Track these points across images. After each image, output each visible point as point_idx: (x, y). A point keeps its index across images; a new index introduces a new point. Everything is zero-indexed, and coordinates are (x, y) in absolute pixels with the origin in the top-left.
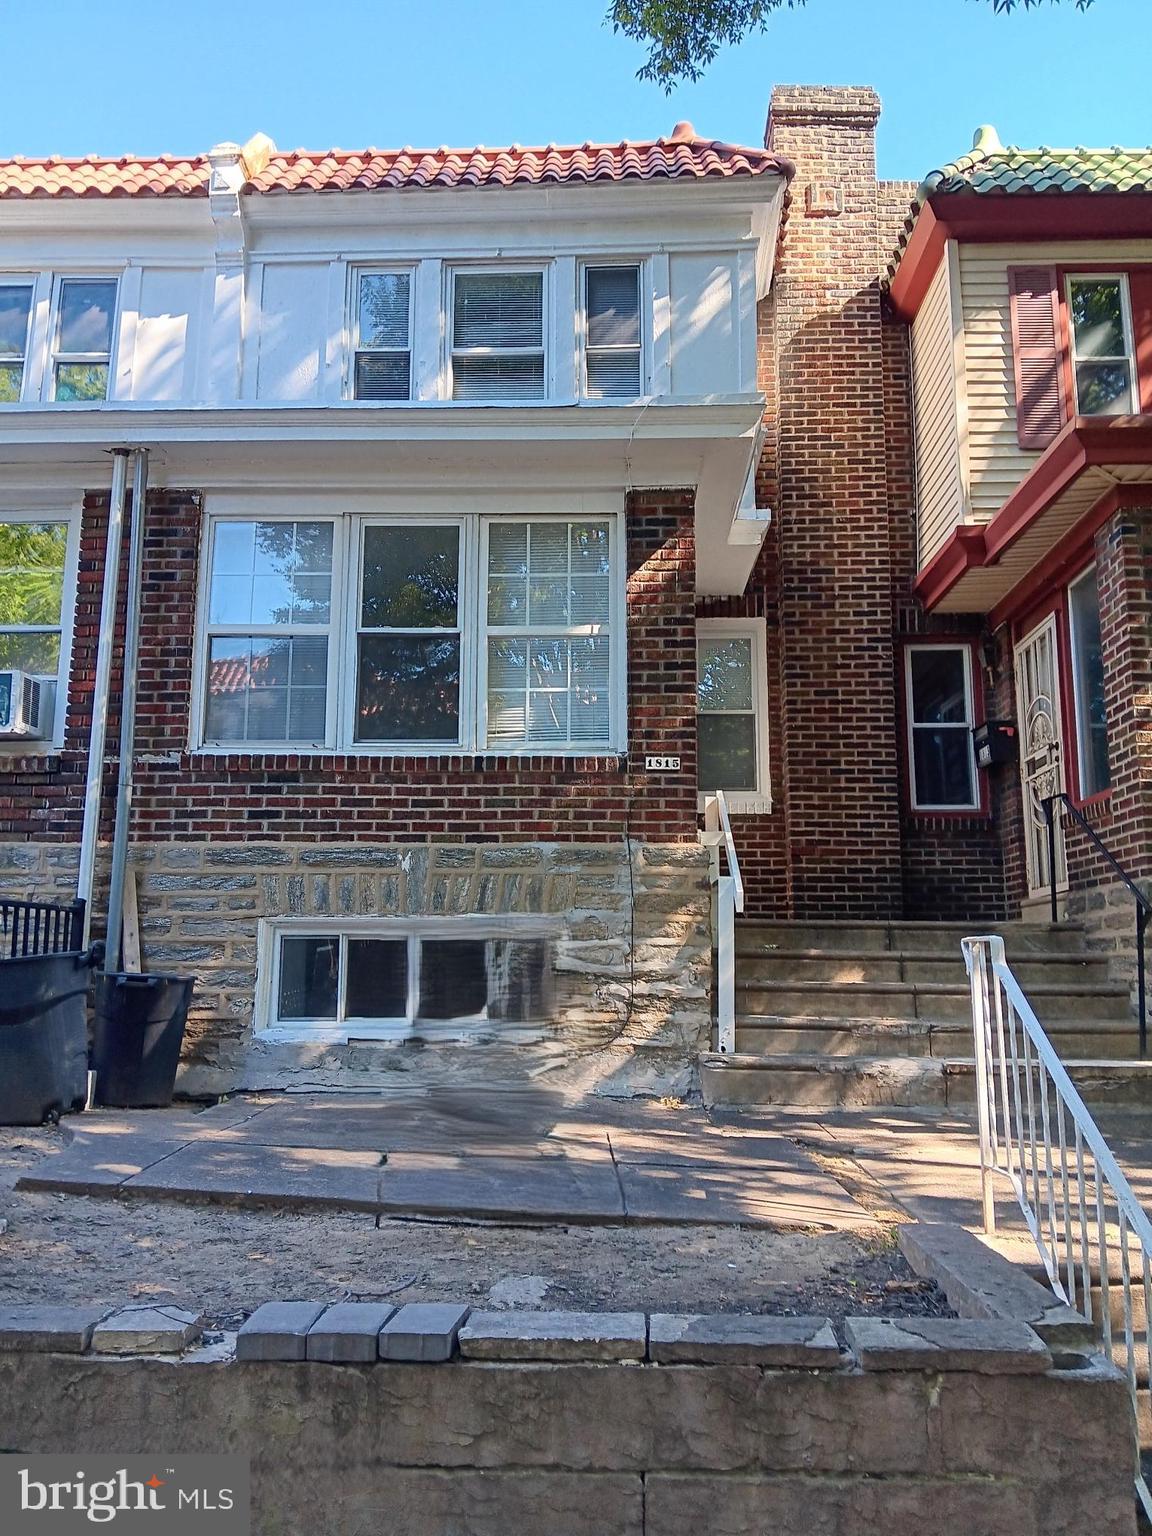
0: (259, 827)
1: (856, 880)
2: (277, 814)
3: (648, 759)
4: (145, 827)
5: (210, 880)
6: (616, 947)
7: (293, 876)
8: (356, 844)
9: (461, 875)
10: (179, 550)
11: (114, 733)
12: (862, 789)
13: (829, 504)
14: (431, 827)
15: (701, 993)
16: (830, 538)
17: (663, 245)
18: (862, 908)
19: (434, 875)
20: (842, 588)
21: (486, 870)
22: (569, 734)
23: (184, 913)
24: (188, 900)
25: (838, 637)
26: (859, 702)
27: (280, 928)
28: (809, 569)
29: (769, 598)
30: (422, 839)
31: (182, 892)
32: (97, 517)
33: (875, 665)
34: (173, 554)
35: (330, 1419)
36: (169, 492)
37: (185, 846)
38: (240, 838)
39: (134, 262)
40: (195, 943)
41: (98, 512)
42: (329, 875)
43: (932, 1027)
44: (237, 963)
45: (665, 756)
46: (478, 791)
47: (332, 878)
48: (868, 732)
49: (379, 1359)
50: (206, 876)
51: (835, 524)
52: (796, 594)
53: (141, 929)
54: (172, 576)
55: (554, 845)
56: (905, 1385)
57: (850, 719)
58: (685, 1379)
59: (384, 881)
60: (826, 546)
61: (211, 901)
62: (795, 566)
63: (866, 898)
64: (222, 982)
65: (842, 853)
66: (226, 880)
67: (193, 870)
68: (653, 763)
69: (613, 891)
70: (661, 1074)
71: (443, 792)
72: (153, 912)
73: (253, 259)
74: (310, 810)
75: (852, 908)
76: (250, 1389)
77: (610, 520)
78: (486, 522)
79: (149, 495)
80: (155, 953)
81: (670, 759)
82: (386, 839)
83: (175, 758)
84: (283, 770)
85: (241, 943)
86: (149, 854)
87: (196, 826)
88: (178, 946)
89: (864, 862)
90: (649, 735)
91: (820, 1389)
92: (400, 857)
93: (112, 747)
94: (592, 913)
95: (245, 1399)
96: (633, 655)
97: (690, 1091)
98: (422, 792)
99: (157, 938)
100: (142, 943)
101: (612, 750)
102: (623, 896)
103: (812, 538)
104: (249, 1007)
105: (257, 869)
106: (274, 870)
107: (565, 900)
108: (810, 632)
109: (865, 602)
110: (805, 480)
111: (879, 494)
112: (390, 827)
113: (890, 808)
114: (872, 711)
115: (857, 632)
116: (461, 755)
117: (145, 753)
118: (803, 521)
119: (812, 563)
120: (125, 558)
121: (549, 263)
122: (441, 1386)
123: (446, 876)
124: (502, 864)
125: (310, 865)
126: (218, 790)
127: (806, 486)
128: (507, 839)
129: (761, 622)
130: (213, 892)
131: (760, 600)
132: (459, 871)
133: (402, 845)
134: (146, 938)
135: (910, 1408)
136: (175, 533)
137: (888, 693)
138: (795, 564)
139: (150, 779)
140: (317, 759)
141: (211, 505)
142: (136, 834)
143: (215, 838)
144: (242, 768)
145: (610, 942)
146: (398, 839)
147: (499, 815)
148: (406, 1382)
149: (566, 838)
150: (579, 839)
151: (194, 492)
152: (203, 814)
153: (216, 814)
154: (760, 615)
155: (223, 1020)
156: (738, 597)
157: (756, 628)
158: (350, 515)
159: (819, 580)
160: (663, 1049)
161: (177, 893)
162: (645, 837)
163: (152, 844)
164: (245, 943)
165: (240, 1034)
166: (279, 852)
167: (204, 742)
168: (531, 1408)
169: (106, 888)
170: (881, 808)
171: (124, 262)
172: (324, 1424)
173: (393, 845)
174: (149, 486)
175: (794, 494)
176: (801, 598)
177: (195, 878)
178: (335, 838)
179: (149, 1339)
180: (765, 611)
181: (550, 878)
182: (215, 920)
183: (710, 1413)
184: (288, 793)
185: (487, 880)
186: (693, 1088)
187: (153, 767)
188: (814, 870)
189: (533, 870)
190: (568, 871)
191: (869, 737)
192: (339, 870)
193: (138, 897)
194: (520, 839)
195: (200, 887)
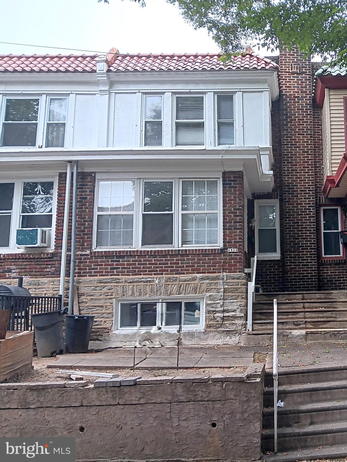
0: (113, 272)
1: (304, 279)
2: (119, 268)
3: (228, 249)
4: (79, 273)
5: (99, 288)
6: (218, 303)
7: (123, 286)
8: (142, 276)
9: (173, 284)
10: (88, 190)
11: (70, 245)
12: (306, 252)
13: (297, 165)
14: (164, 271)
15: (243, 315)
16: (297, 175)
17: (240, 89)
18: (306, 287)
19: (165, 284)
20: (300, 191)
21: (181, 283)
22: (206, 242)
23: (92, 298)
24: (93, 294)
25: (299, 206)
26: (305, 225)
27: (120, 301)
28: (291, 185)
29: (280, 194)
30: (162, 274)
31: (91, 292)
32: (63, 181)
33: (310, 214)
34: (86, 192)
35: (112, 397)
36: (85, 172)
37: (92, 278)
38: (108, 275)
39: (73, 92)
40: (95, 306)
41: (63, 179)
42: (134, 285)
43: (306, 321)
44: (107, 311)
45: (234, 248)
46: (179, 260)
47: (135, 286)
48: (308, 234)
49: (121, 386)
50: (98, 287)
51: (298, 171)
52: (287, 193)
53: (79, 303)
54: (86, 198)
55: (201, 275)
56: (219, 384)
57: (303, 231)
58: (179, 385)
59: (151, 287)
60: (296, 178)
61: (100, 294)
62: (286, 184)
63: (307, 284)
64: (103, 317)
65: (300, 271)
66: (104, 288)
67: (94, 285)
68: (230, 250)
69: (218, 287)
70: (231, 338)
71: (168, 260)
72: (82, 297)
73: (112, 91)
74: (128, 267)
75: (303, 287)
76: (96, 392)
77: (218, 180)
78: (181, 181)
79: (78, 174)
80: (83, 310)
81: (235, 249)
82: (151, 274)
83: (88, 252)
84: (120, 255)
85: (108, 306)
86: (80, 281)
87: (95, 272)
88: (90, 307)
89: (306, 273)
90: (229, 242)
91: (203, 386)
92: (155, 280)
93: (69, 250)
94: (211, 294)
95: (96, 394)
96: (224, 219)
97: (239, 342)
98: (162, 260)
99: (83, 305)
100: (79, 306)
101: (218, 246)
102: (221, 289)
103: (292, 175)
104: (112, 324)
105: (113, 284)
106: (118, 284)
107: (203, 291)
108: (291, 204)
109: (307, 195)
110: (289, 157)
111: (311, 162)
112: (152, 271)
113: (314, 257)
114: (309, 228)
115: (305, 204)
116: (174, 249)
117: (79, 251)
118: (289, 170)
119: (291, 183)
120: (71, 193)
121: (206, 94)
122: (133, 389)
123: (169, 285)
124: (185, 281)
125: (128, 283)
126: (101, 262)
127: (290, 159)
128: (187, 273)
129: (277, 201)
130: (100, 291)
131: (277, 193)
132: (173, 283)
133: (156, 276)
134: (80, 305)
135: (220, 389)
136: (87, 185)
137: (314, 222)
138: (286, 183)
139: (81, 259)
140: (130, 252)
141: (98, 176)
142: (77, 275)
143: (100, 275)
144: (108, 255)
145: (217, 302)
146: (155, 274)
147: (185, 266)
148: (126, 389)
149: (205, 273)
150: (208, 273)
151: (92, 173)
152: (97, 269)
153: (100, 268)
154: (277, 199)
155: (104, 328)
156: (270, 193)
157: (276, 202)
158: (140, 179)
159: (294, 188)
160: (231, 331)
161: (89, 292)
162: (228, 272)
163: (81, 278)
164: (110, 306)
165: (109, 332)
166: (119, 279)
167: (97, 247)
168: (150, 393)
169: (68, 291)
170: (312, 257)
171: (70, 92)
172: (111, 398)
173: (153, 276)
174: (78, 171)
175: (286, 162)
176: (288, 194)
177: (94, 287)
178: (136, 275)
179: (77, 385)
180: (279, 197)
181: (199, 284)
182: (100, 299)
183: (183, 391)
184: (122, 262)
185: (181, 285)
186: (240, 341)
187: (81, 255)
188: (292, 276)
189: (194, 282)
190: (205, 282)
191: (308, 236)
192: (137, 284)
193: (78, 293)
194: (191, 273)
195: (96, 290)
